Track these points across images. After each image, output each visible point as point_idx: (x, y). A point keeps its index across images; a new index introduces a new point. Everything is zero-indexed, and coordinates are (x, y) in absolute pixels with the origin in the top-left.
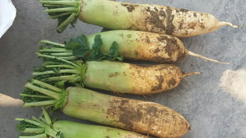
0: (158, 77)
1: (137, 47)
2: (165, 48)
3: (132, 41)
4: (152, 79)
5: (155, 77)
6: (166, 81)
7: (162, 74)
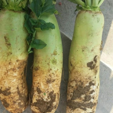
0: (8, 90)
1: (42, 70)
2: (41, 99)
3: (48, 64)
4: (6, 83)
5: (9, 87)
6: (5, 98)
7: (12, 94)
